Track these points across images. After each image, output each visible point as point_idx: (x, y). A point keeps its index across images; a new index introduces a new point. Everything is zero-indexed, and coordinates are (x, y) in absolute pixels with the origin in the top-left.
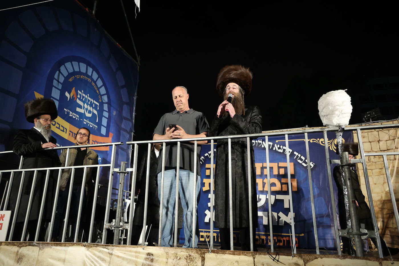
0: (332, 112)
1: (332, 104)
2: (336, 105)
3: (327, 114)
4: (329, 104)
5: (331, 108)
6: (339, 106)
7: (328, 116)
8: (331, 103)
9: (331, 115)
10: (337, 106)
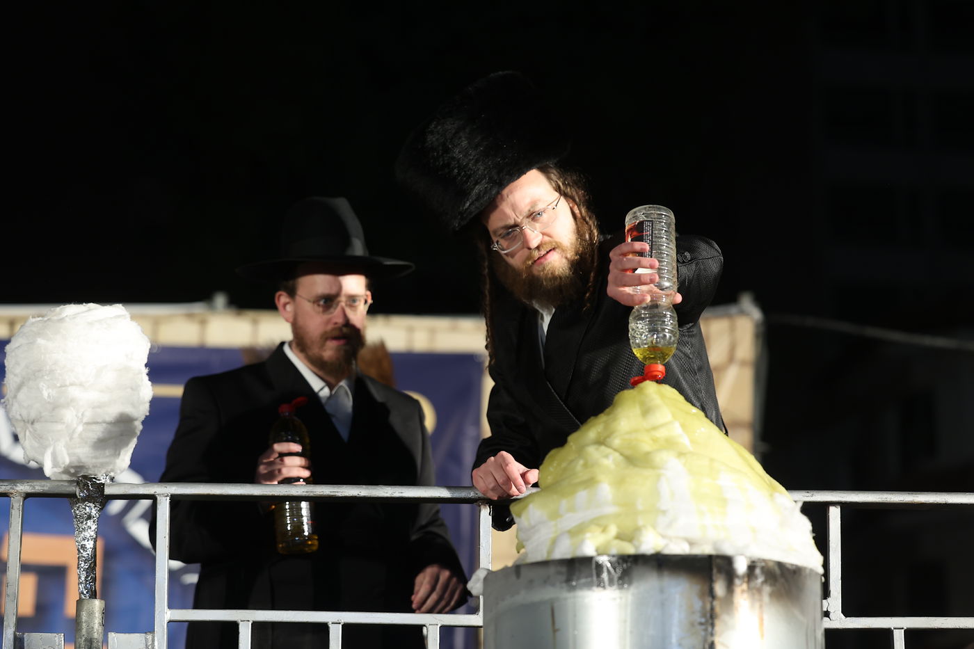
0: (53, 409)
1: (52, 371)
2: (68, 383)
3: (33, 415)
4: (39, 371)
5: (45, 394)
6: (81, 385)
7: (37, 426)
8: (48, 368)
9: (46, 421)
10: (72, 385)
